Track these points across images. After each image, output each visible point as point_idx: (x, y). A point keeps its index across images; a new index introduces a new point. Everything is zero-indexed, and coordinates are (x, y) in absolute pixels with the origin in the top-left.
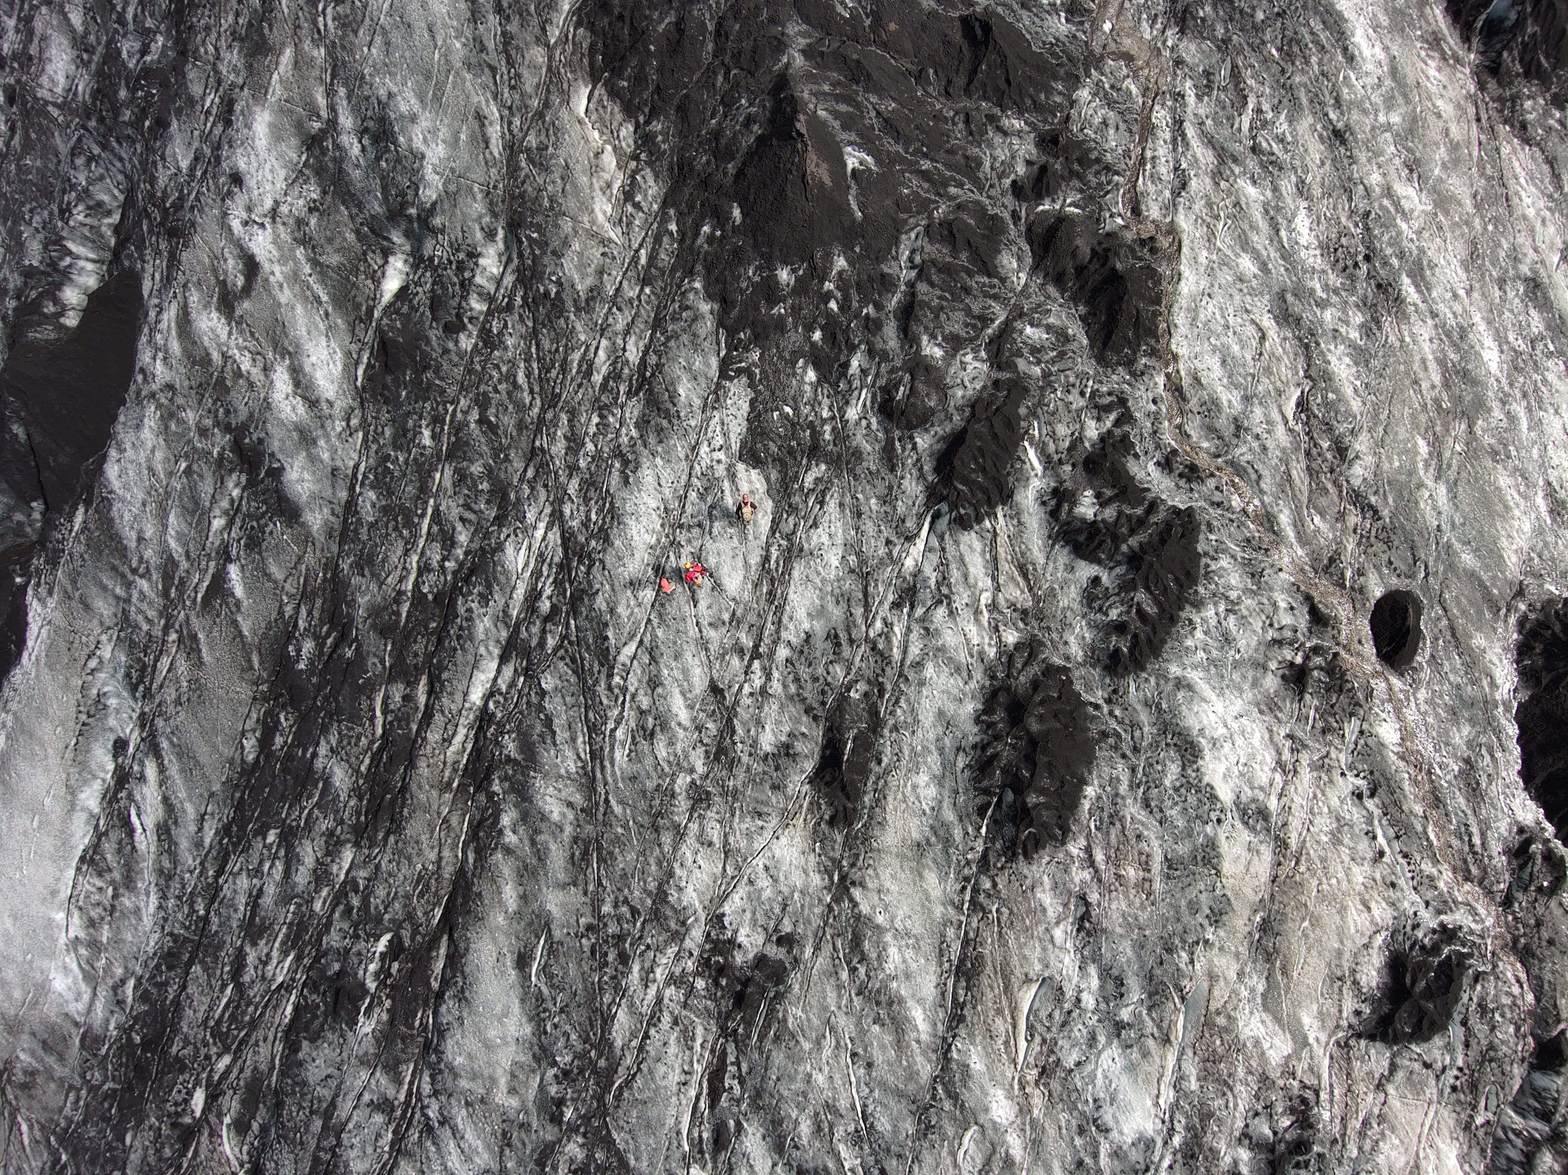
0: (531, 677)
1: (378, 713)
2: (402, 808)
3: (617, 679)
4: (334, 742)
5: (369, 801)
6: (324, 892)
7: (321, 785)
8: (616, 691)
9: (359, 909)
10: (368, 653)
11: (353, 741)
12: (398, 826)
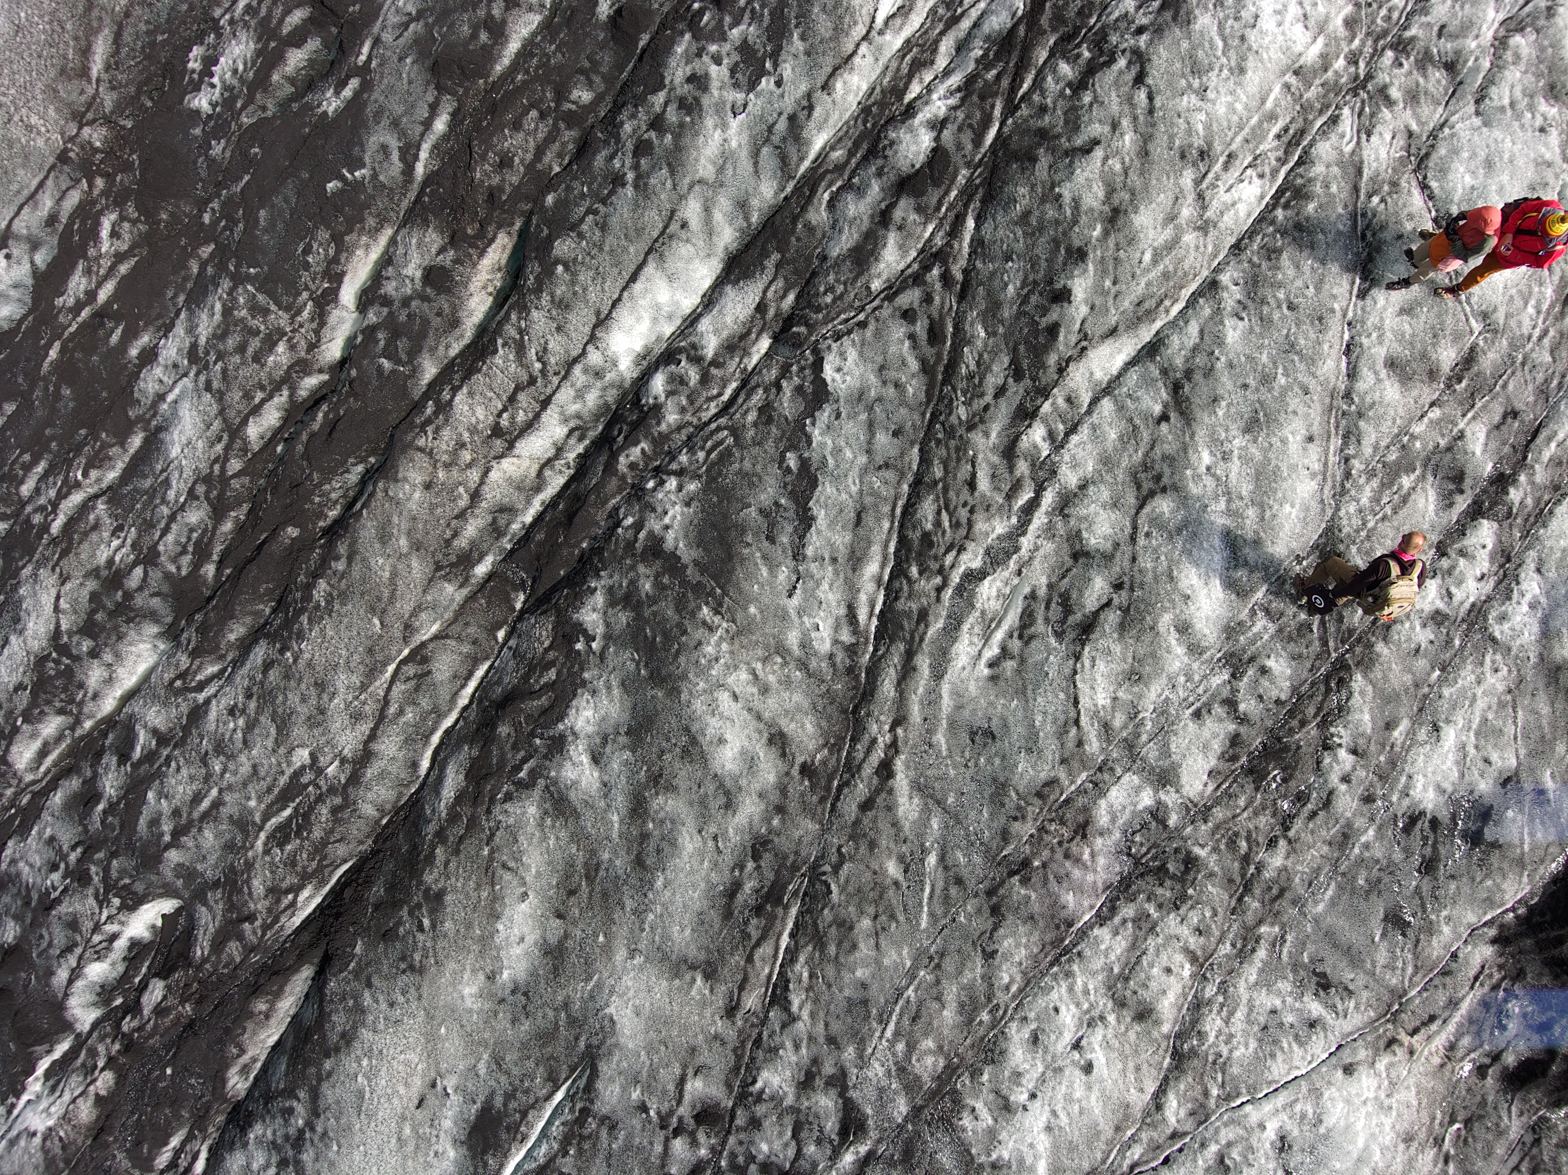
0: (797, 343)
1: (348, 294)
2: (315, 576)
3: (1036, 435)
4: (204, 331)
5: (240, 528)
6: (51, 726)
7: (136, 441)
8: (1022, 467)
9: (111, 808)
10: (378, 114)
11: (255, 344)
12: (288, 624)
